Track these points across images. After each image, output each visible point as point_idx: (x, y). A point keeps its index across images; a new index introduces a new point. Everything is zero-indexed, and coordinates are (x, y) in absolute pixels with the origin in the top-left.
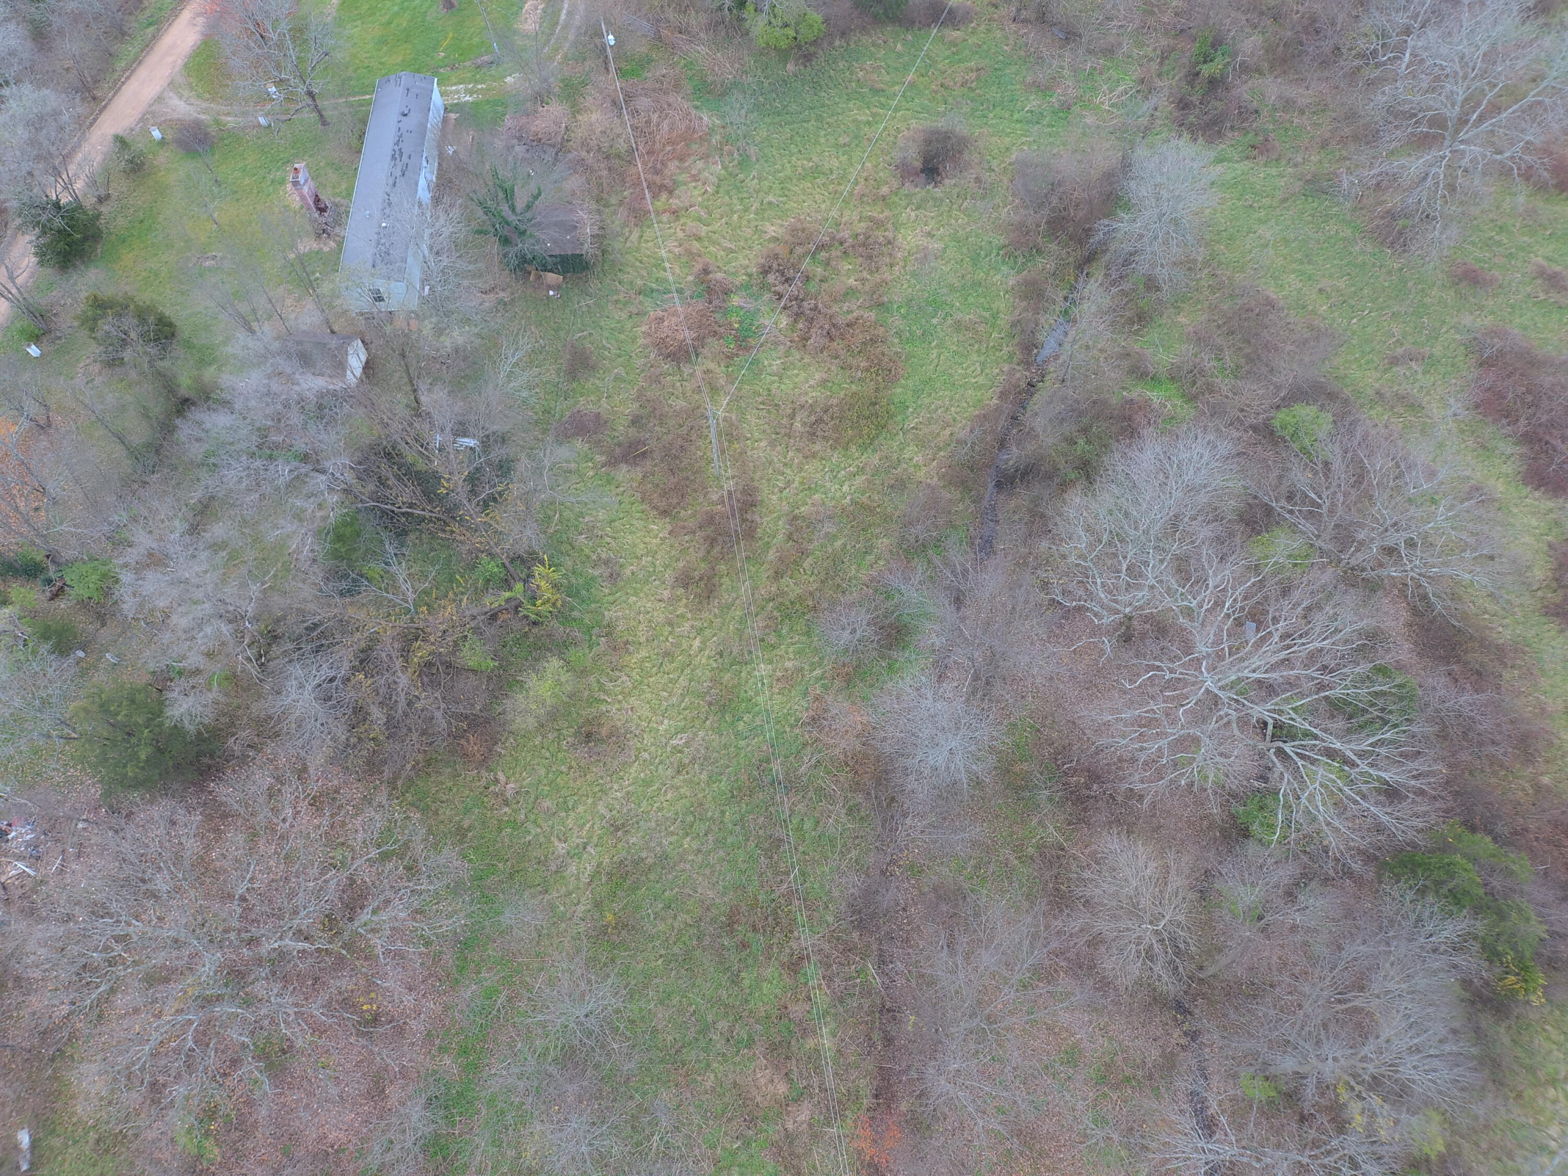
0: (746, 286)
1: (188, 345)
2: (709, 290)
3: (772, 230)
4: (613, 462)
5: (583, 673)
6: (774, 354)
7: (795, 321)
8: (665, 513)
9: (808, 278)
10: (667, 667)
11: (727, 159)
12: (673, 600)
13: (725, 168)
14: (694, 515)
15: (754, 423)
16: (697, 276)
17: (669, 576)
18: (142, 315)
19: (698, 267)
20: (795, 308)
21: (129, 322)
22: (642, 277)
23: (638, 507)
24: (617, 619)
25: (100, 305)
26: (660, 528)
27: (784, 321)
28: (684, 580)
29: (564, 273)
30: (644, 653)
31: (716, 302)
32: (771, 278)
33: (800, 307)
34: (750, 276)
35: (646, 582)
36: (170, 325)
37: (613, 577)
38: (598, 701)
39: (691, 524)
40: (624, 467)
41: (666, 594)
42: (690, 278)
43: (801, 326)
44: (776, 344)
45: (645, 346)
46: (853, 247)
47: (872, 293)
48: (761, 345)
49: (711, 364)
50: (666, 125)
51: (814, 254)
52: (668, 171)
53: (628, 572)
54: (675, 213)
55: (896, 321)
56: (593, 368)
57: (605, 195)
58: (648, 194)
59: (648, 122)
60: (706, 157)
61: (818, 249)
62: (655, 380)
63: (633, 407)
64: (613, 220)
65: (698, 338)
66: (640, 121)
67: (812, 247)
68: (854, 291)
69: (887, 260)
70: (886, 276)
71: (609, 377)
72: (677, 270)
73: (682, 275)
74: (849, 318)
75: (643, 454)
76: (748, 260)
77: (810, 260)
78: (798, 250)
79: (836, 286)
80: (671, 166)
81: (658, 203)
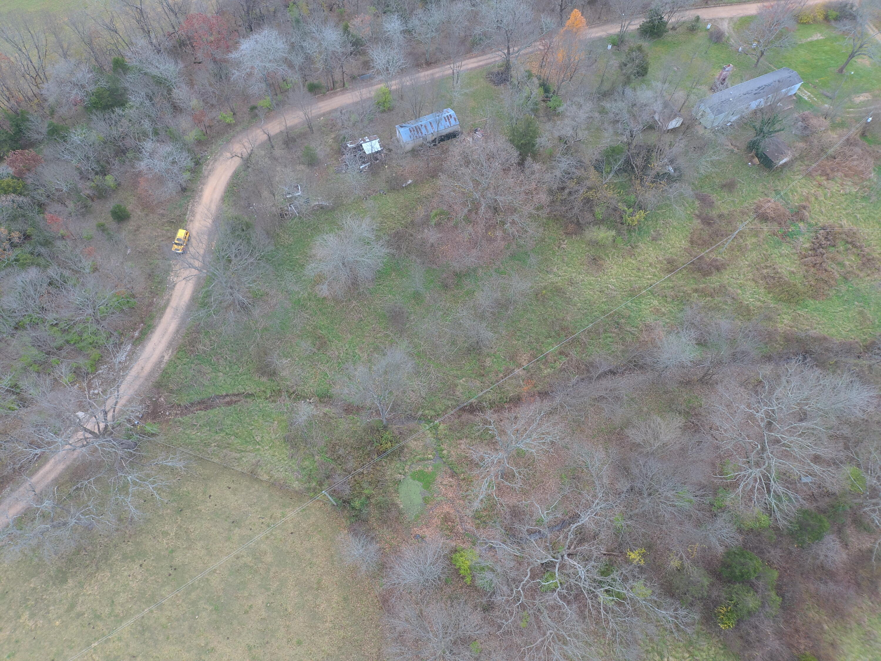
0: (810, 225)
2: (797, 213)
3: (844, 222)
4: (698, 217)
5: (615, 247)
6: (789, 249)
7: (811, 250)
8: (692, 242)
9: (834, 246)
10: (634, 271)
12: (660, 262)
14: (698, 252)
15: (753, 256)
16: (799, 206)
17: (668, 256)
18: (645, 61)
19: (804, 204)
20: (816, 247)
22: (782, 188)
23: (687, 233)
24: (640, 248)
26: (685, 244)
27: (807, 245)
28: (670, 262)
29: (761, 163)
30: (634, 262)
32: (822, 231)
33: (819, 248)
34: (816, 224)
35: (661, 250)
37: (654, 239)
38: (608, 256)
39: (694, 253)
40: (699, 221)
41: (661, 258)
42: (797, 204)
43: (810, 252)
44: (794, 247)
45: (755, 203)
46: (864, 256)
47: (849, 272)
48: (789, 242)
49: (765, 229)
50: (855, 163)
51: (847, 242)
52: (836, 174)
53: (660, 242)
54: (820, 185)
55: (843, 288)
56: (731, 192)
57: (806, 158)
58: (819, 172)
59: (851, 156)
60: (855, 184)
61: (851, 243)
62: (743, 213)
63: (726, 212)
64: (797, 167)
65: (773, 218)
66: (849, 153)
67: (850, 240)
68: (844, 266)
69: (869, 272)
70: (862, 275)
71: (731, 199)
72: (796, 198)
73: (795, 201)
74: (829, 269)
75: (709, 224)
76: (822, 220)
77: (843, 243)
78: (844, 236)
79: (840, 257)
80: (840, 174)
81: (819, 177)
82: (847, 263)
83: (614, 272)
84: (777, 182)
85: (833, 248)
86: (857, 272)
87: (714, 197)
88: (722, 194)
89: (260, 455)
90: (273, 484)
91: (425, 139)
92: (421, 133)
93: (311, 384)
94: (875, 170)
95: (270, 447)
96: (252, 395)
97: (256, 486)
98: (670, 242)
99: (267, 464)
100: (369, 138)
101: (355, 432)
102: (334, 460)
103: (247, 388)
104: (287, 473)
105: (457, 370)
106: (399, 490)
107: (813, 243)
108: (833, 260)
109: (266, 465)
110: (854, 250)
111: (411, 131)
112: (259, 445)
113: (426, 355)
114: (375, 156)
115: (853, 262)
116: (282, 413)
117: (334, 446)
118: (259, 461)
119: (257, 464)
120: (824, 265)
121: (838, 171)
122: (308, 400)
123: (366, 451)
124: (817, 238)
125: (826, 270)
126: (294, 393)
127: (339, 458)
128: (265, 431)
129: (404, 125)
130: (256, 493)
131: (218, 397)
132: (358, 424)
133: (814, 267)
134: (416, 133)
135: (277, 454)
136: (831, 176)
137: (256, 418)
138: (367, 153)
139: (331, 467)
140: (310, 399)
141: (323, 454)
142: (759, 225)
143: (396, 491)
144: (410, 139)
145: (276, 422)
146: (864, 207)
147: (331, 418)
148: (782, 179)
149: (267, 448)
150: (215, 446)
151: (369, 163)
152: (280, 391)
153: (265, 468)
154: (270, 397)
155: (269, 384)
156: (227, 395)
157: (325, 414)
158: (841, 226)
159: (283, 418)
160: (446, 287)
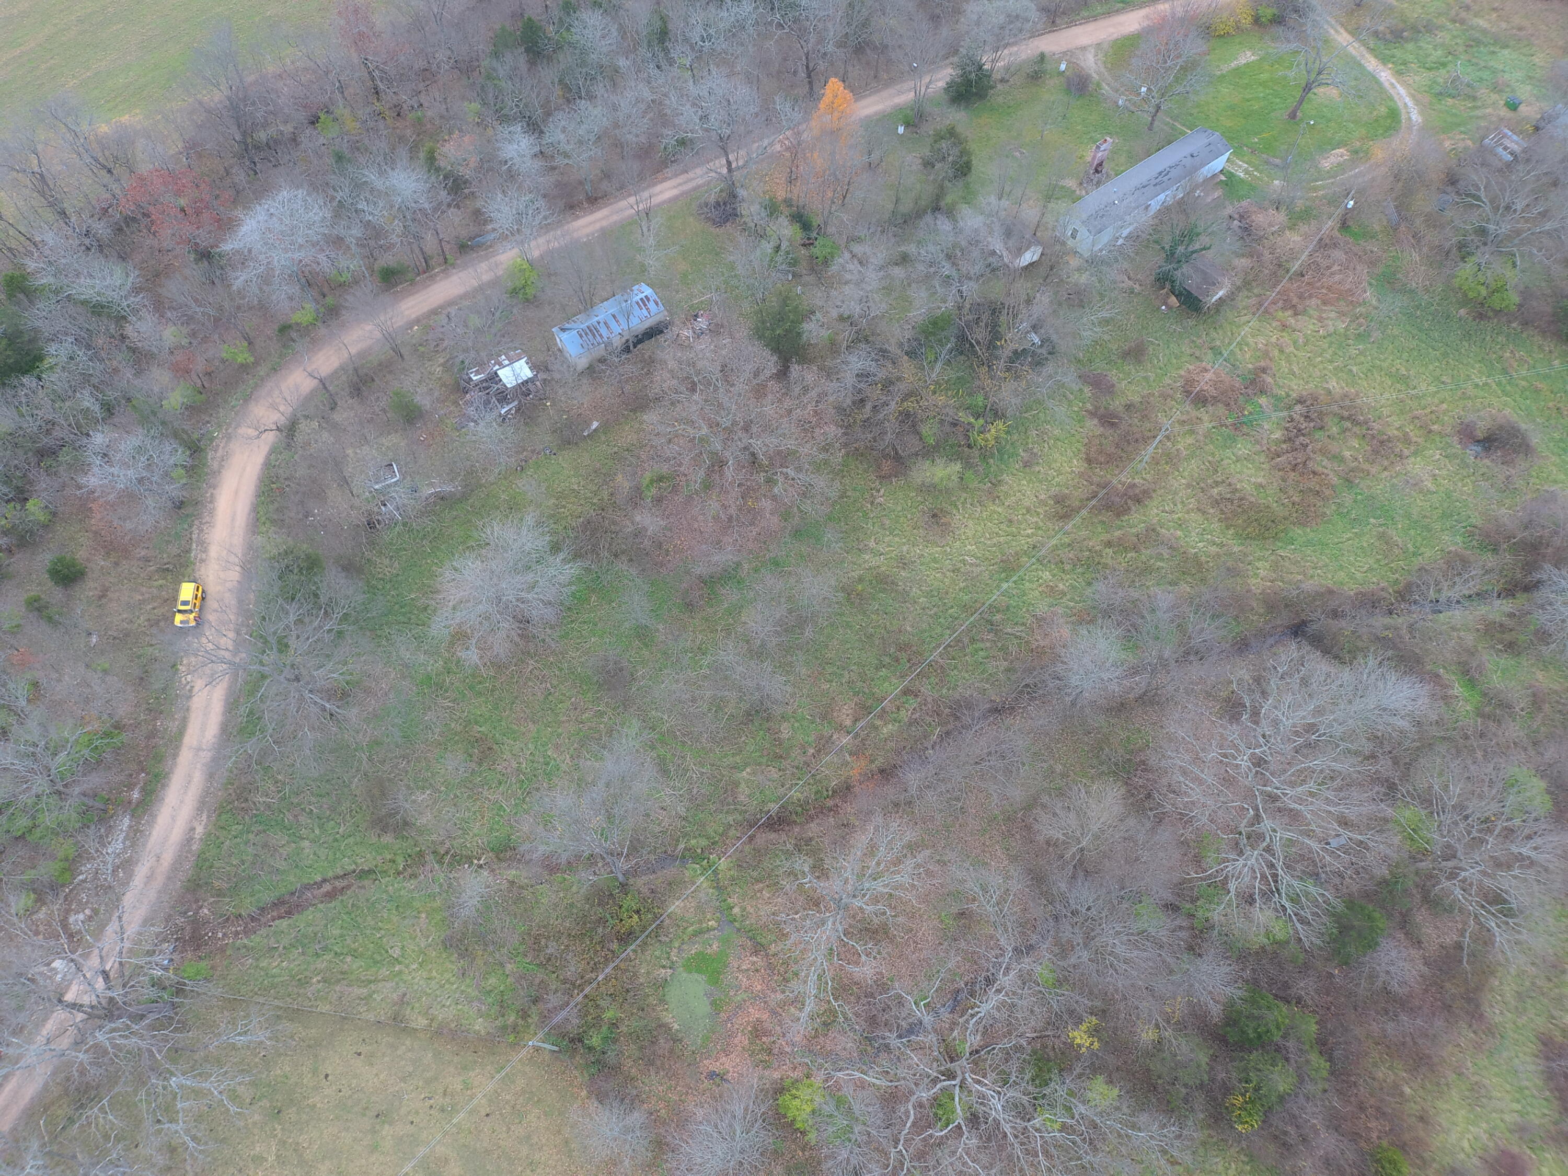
0: (1278, 398)
1: (967, 186)
2: (1253, 382)
3: (1333, 384)
4: (1093, 414)
5: (965, 488)
6: (1249, 446)
7: (1285, 442)
8: (1089, 461)
9: (1322, 428)
10: (1003, 526)
11: (1354, 326)
12: (1043, 503)
13: (1346, 328)
14: (1101, 477)
15: (1192, 467)
16: (1255, 369)
17: (1054, 490)
18: (964, 152)
19: (1262, 364)
20: (1292, 435)
21: (955, 151)
22: (1223, 342)
23: (1079, 445)
24: (1007, 483)
25: (952, 133)
26: (1078, 465)
27: (1278, 435)
28: (1059, 500)
29: (1182, 304)
30: (1000, 510)
31: (1250, 392)
32: (1298, 408)
33: (1297, 437)
34: (1288, 395)
35: (1041, 482)
36: (969, 169)
37: (1027, 465)
38: (956, 506)
39: (1096, 479)
40: (1096, 421)
41: (1043, 497)
42: (1250, 366)
43: (1284, 446)
44: (1257, 442)
45: (1181, 376)
46: (1373, 437)
47: (1352, 471)
48: (1248, 434)
49: (1206, 418)
50: (1337, 277)
51: (1342, 418)
52: (1307, 302)
53: (1037, 469)
54: (1284, 327)
55: (1347, 498)
56: (1139, 362)
57: (1254, 284)
58: (1280, 304)
59: (1328, 268)
60: (1342, 314)
61: (1348, 418)
62: (1165, 396)
63: (1136, 399)
64: (1243, 300)
65: (1214, 398)
66: (1324, 263)
67: (1346, 414)
68: (1342, 460)
69: (1386, 463)
70: (1373, 471)
71: (1142, 374)
72: (1247, 356)
73: (1247, 360)
74: (1319, 469)
75: (1113, 425)
76: (1297, 387)
77: (1336, 420)
78: (1335, 408)
79: (1334, 447)
80: (1314, 301)
81: (1280, 313)
82: (1347, 454)
83: (970, 533)
84: (1213, 334)
85: (1321, 433)
86: (1366, 466)
87: (1113, 375)
88: (1126, 368)
89: (405, 982)
90: (438, 1033)
91: (608, 344)
92: (601, 336)
93: (476, 831)
94: (1370, 284)
95: (421, 964)
96: (371, 871)
97: (408, 1042)
98: (1054, 465)
99: (421, 997)
100: (508, 358)
101: (572, 905)
102: (541, 965)
103: (359, 861)
104: (460, 1007)
105: (734, 755)
106: (667, 998)
107: (1287, 429)
108: (1323, 452)
109: (419, 999)
110: (1356, 429)
111: (581, 336)
112: (400, 963)
113: (676, 737)
114: (524, 388)
115: (1358, 450)
116: (432, 897)
117: (537, 941)
118: (405, 995)
119: (402, 1001)
120: (1310, 464)
121: (1311, 296)
122: (476, 862)
123: (597, 938)
124: (1292, 420)
125: (1314, 473)
126: (447, 853)
127: (550, 959)
128: (407, 935)
129: (567, 326)
130: (409, 1054)
131: (307, 887)
132: (574, 889)
133: (1294, 470)
134: (590, 336)
135: (434, 974)
136: (1300, 307)
137: (385, 916)
138: (509, 386)
139: (537, 981)
140: (479, 859)
141: (518, 959)
142: (1194, 413)
143: (662, 1001)
144: (582, 351)
145: (423, 915)
146: (1362, 353)
147: (523, 888)
148: (1221, 326)
149: (414, 967)
150: (319, 982)
151: (516, 403)
152: (421, 854)
153: (417, 1005)
154: (405, 869)
155: (397, 847)
156: (324, 881)
157: (512, 883)
158: (1329, 392)
159: (435, 905)
160: (689, 606)
